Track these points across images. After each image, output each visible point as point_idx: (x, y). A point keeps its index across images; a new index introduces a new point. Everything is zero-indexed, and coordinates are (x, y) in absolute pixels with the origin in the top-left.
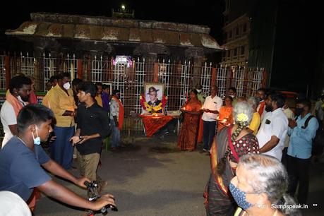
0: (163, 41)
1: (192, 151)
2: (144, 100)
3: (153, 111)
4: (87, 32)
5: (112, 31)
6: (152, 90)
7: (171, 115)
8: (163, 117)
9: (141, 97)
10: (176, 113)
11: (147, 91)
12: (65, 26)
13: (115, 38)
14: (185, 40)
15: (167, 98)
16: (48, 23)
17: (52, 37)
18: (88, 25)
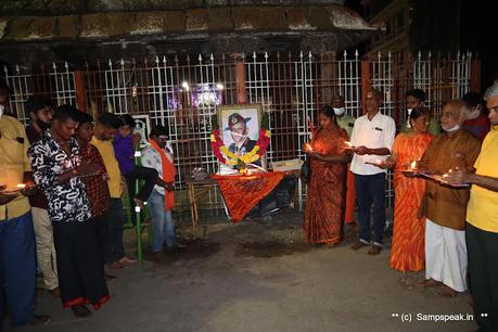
0: (253, 25)
1: (336, 245)
2: (220, 142)
3: (240, 165)
4: (105, 24)
5: (151, 18)
6: (235, 120)
7: (282, 169)
8: (263, 175)
9: (212, 138)
10: (293, 165)
11: (225, 124)
12: (62, 19)
13: (158, 30)
14: (297, 21)
15: (268, 134)
16: (28, 18)
17: (36, 41)
18: (107, 11)
